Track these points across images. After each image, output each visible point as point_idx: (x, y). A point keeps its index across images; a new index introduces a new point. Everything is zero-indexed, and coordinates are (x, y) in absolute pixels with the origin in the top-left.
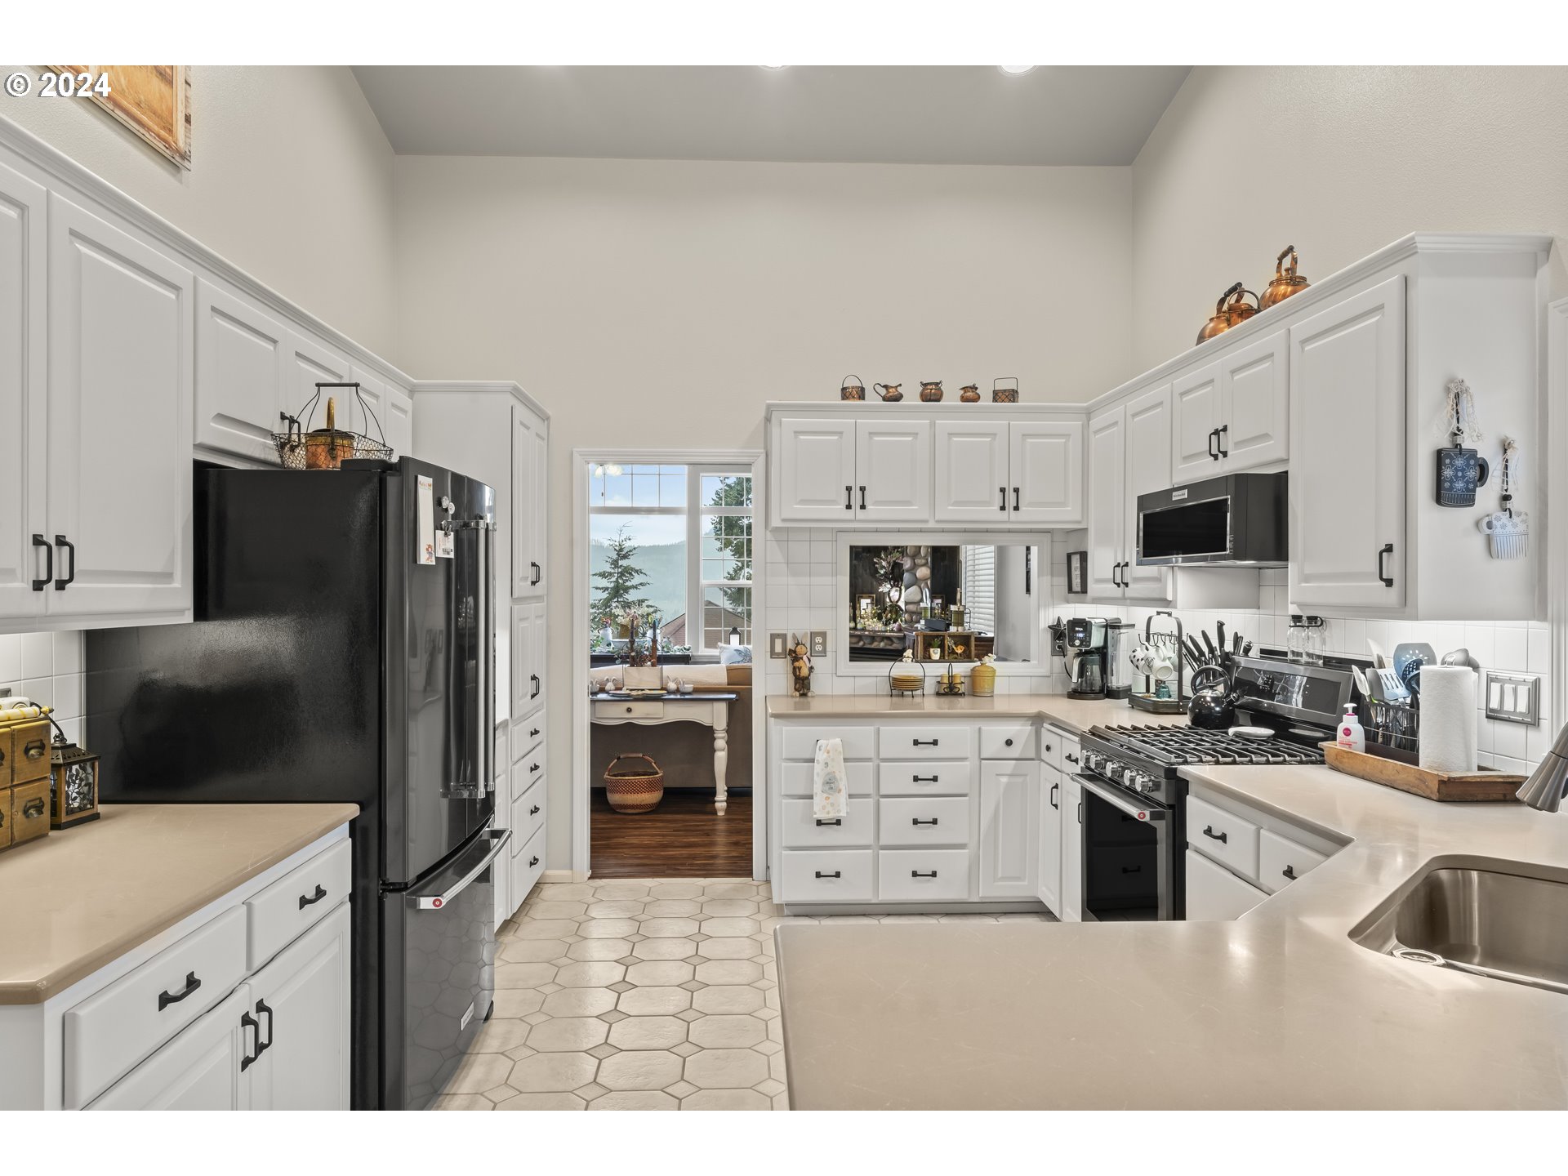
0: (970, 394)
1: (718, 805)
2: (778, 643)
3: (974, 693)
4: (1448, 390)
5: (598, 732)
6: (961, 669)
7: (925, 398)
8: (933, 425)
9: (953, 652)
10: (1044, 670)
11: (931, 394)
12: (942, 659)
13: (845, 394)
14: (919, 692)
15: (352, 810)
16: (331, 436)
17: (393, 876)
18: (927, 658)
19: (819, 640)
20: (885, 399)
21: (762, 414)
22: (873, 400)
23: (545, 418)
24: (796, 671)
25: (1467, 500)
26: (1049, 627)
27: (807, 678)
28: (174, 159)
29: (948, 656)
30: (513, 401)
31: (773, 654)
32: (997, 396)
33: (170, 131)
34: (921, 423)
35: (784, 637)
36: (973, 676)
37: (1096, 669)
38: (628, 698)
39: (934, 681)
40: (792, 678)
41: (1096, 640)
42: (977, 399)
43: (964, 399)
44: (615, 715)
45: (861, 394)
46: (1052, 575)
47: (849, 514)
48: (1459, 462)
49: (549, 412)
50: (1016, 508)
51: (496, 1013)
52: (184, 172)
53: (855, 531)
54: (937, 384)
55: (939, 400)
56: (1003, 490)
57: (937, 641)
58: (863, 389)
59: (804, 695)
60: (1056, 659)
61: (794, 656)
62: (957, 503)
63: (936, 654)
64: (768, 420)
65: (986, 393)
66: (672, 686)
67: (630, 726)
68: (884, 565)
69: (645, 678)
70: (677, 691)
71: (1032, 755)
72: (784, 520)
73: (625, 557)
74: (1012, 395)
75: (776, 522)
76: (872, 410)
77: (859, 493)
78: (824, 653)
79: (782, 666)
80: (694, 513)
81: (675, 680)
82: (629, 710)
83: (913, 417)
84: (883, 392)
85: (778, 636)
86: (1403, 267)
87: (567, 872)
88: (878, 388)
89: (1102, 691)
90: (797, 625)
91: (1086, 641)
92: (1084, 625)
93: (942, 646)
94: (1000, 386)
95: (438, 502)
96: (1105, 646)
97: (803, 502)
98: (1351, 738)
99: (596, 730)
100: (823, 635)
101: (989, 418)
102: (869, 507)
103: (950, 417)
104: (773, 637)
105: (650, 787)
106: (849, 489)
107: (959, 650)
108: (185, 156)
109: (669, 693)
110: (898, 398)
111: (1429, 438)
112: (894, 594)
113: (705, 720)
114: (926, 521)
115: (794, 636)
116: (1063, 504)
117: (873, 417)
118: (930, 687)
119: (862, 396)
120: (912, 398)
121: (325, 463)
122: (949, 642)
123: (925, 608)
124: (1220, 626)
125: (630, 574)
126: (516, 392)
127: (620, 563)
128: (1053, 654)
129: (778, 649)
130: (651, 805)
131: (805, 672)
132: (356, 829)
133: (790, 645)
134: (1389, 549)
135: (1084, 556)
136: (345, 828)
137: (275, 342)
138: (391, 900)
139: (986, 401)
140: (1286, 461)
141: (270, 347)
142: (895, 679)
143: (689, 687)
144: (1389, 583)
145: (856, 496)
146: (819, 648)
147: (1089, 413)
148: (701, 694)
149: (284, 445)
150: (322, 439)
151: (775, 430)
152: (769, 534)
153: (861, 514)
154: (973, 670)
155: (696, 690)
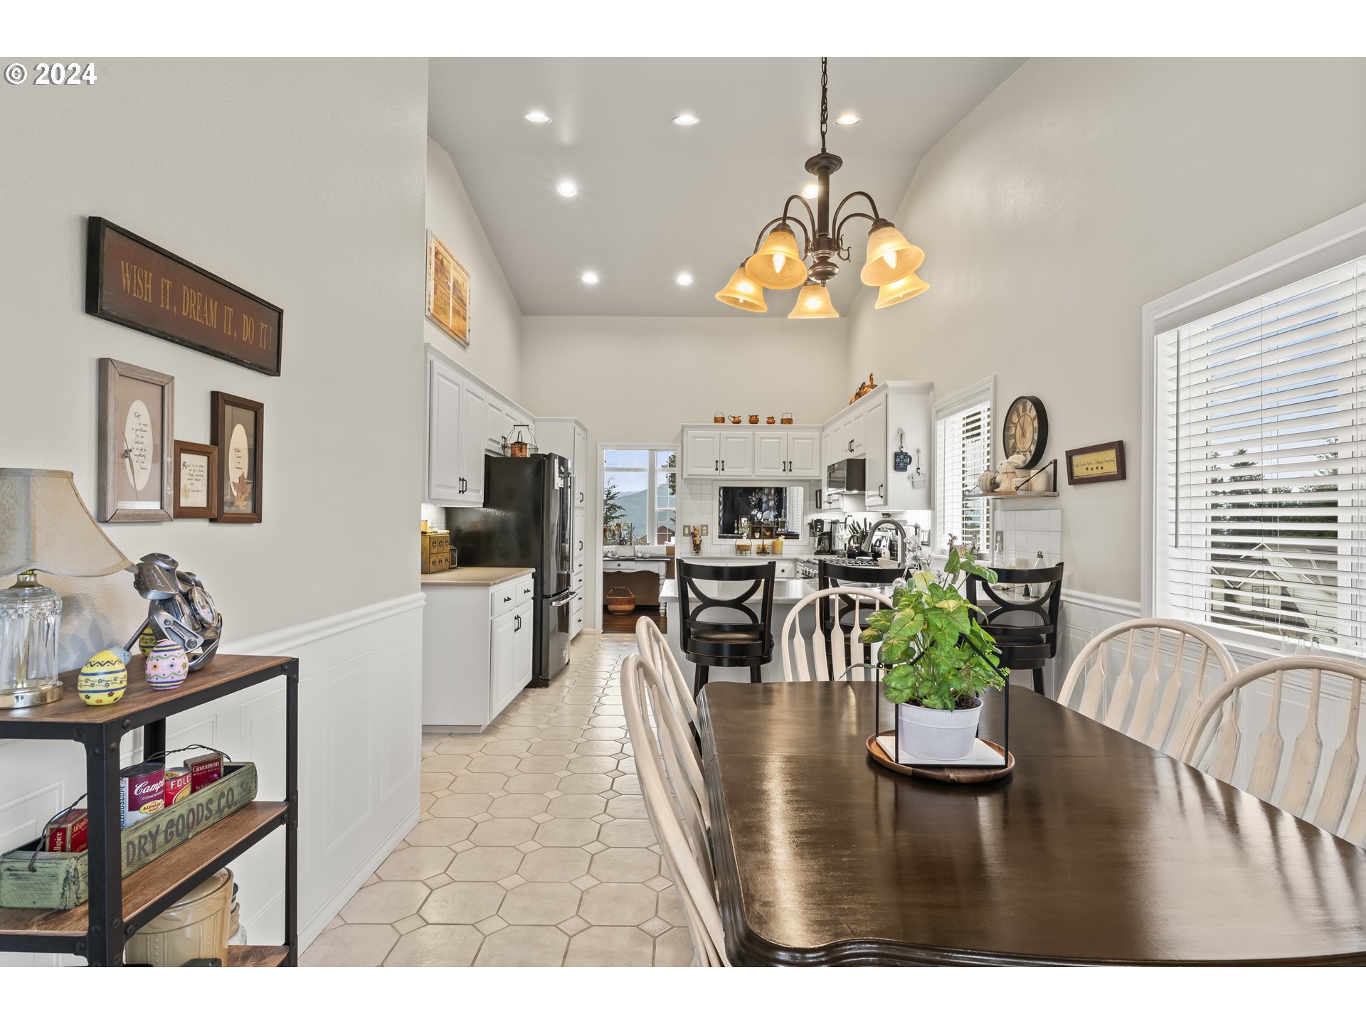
0: (771, 421)
1: (661, 611)
2: (687, 529)
3: (774, 553)
4: (898, 432)
5: (607, 575)
6: (768, 542)
7: (751, 422)
8: (754, 434)
9: (766, 535)
10: (806, 543)
11: (754, 420)
12: (760, 538)
13: (716, 420)
14: (749, 552)
15: (533, 570)
16: (521, 445)
17: (545, 593)
18: (753, 537)
19: (705, 528)
20: (733, 423)
21: (680, 428)
22: (728, 423)
23: (585, 430)
24: (694, 541)
25: (904, 469)
26: (809, 524)
27: (699, 545)
28: (465, 345)
29: (763, 536)
30: (574, 425)
31: (684, 535)
32: (783, 421)
33: (465, 337)
34: (748, 433)
35: (689, 527)
36: (773, 545)
37: (827, 541)
38: (618, 560)
39: (756, 547)
40: (692, 545)
41: (826, 528)
42: (774, 422)
43: (768, 423)
44: (613, 567)
45: (723, 420)
46: (810, 500)
47: (717, 472)
48: (902, 457)
49: (587, 428)
50: (790, 470)
51: (570, 664)
52: (467, 350)
53: (721, 480)
54: (756, 416)
55: (757, 423)
56: (784, 462)
57: (758, 530)
58: (724, 418)
59: (697, 552)
60: (812, 538)
61: (693, 535)
62: (764, 468)
63: (757, 535)
64: (683, 430)
65: (778, 420)
66: (640, 555)
67: (619, 573)
68: (754, 499)
69: (626, 551)
70: (642, 557)
71: (793, 576)
72: (689, 475)
73: (612, 498)
74: (789, 421)
75: (685, 476)
76: (729, 427)
77: (721, 463)
78: (707, 534)
79: (688, 540)
80: (652, 472)
81: (641, 552)
82: (619, 565)
83: (746, 431)
84: (733, 419)
85: (686, 526)
86: (885, 391)
87: (593, 630)
88: (730, 418)
89: (829, 551)
90: (695, 521)
91: (821, 529)
92: (820, 522)
93: (760, 532)
94: (784, 417)
95: (559, 468)
96: (831, 532)
97: (697, 467)
98: (885, 555)
99: (605, 574)
100: (707, 526)
101: (780, 431)
102: (726, 469)
103: (762, 430)
104: (684, 527)
105: (629, 602)
106: (717, 462)
107: (768, 534)
108: (468, 344)
109: (638, 558)
110: (739, 422)
111: (893, 448)
112: (759, 515)
113: (656, 571)
114: (751, 476)
115: (694, 526)
116: (811, 469)
117: (728, 431)
118: (754, 549)
119: (723, 421)
120: (745, 422)
121: (519, 454)
122: (763, 530)
123: (772, 522)
124: (865, 519)
125: (615, 509)
126: (576, 422)
127: (608, 502)
128: (810, 536)
129: (687, 532)
130: (629, 611)
131: (698, 542)
132: (534, 576)
133: (692, 530)
134: (882, 486)
135: (820, 491)
136: (531, 574)
137: (482, 399)
138: (545, 601)
139: (778, 423)
140: (864, 454)
141: (480, 401)
142: (738, 546)
143: (648, 555)
144: (882, 497)
145: (720, 464)
146: (705, 532)
147: (823, 429)
148: (653, 559)
149: (504, 447)
150: (517, 446)
151: (685, 436)
152: (683, 482)
153: (722, 472)
154: (773, 542)
155: (650, 557)
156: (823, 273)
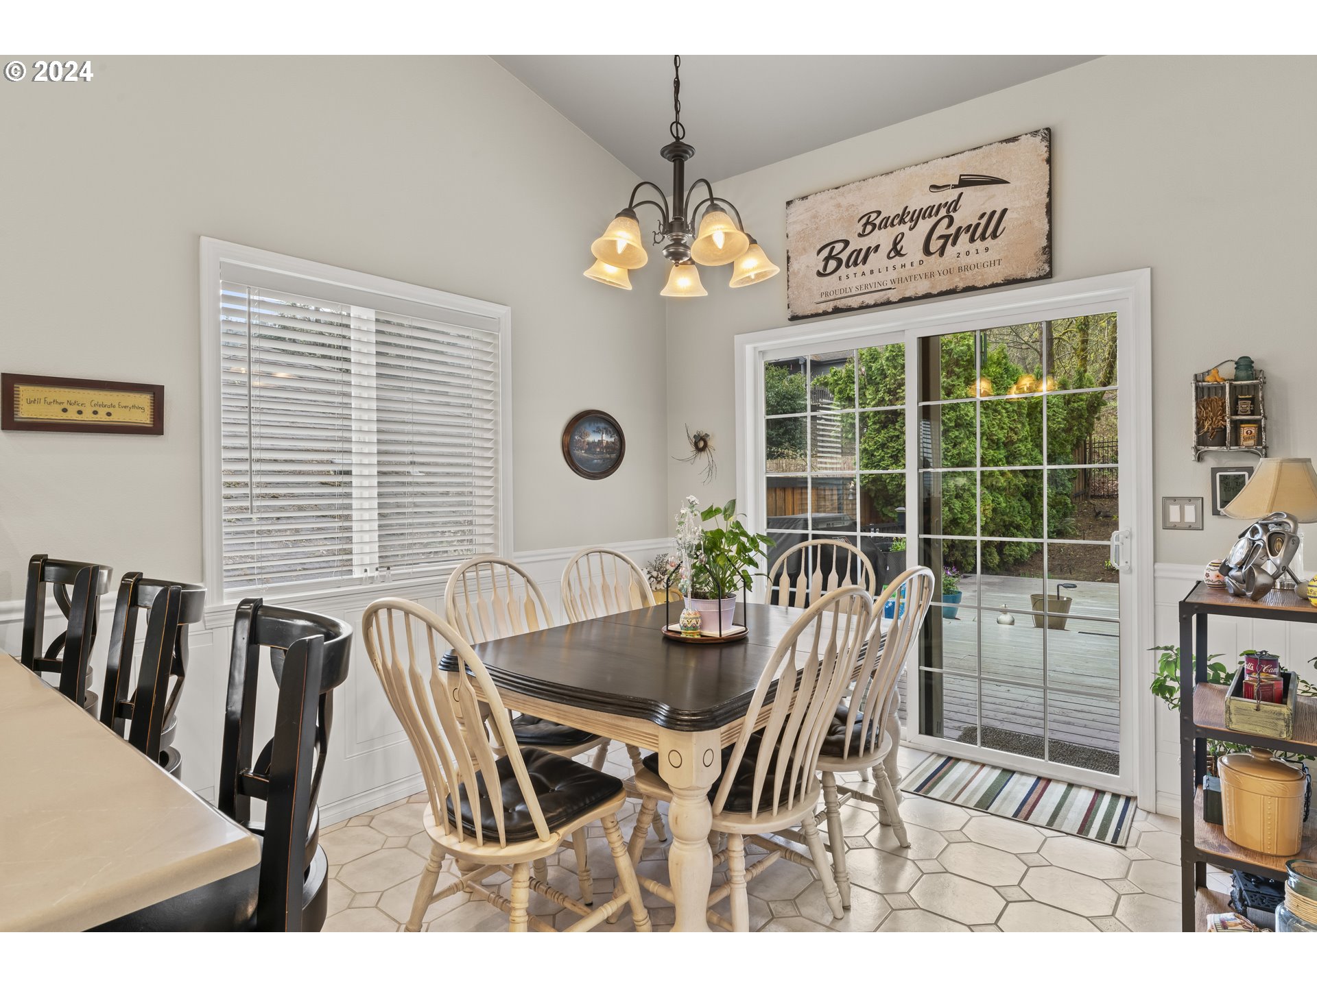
156: (677, 254)
